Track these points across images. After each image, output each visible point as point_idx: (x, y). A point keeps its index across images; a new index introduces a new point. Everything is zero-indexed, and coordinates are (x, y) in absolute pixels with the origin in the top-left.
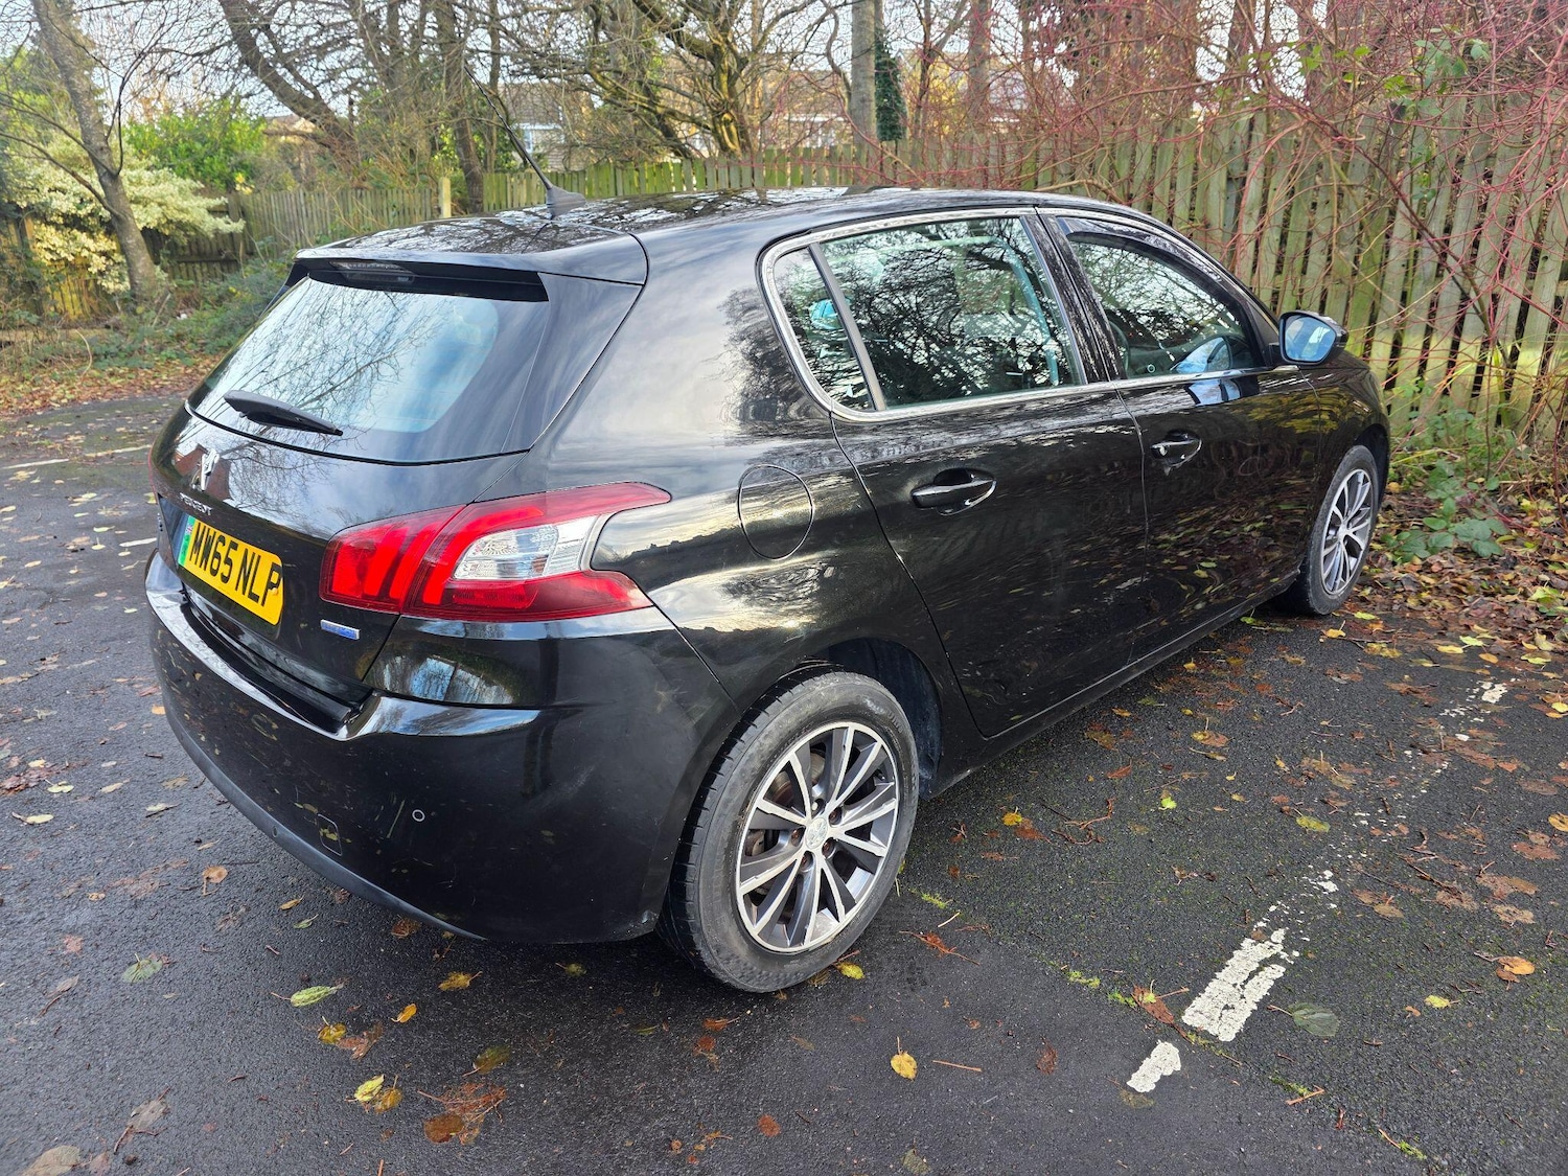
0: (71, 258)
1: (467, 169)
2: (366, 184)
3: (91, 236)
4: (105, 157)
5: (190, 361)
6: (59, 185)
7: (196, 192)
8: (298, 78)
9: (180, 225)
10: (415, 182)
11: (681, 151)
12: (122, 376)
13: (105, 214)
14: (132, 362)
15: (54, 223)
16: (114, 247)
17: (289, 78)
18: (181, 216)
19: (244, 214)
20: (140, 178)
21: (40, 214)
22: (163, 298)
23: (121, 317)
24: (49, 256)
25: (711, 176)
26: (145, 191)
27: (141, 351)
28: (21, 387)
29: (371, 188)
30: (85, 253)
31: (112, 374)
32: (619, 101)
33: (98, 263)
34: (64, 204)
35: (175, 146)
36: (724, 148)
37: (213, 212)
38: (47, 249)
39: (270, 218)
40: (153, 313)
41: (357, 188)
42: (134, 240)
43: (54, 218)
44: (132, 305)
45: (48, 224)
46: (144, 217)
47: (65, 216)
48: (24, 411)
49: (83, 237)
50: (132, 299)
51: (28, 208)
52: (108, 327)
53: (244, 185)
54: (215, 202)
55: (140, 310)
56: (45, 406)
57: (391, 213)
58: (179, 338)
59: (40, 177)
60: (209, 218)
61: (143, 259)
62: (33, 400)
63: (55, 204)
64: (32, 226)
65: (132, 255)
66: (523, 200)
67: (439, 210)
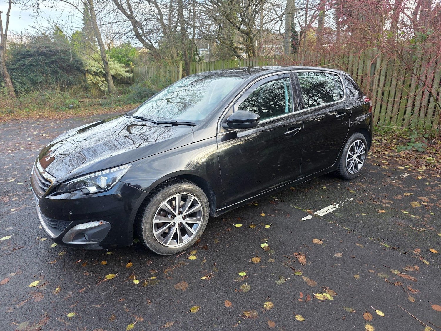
0: (95, 82)
1: (186, 61)
2: (162, 65)
3: (99, 77)
4: (105, 59)
5: (122, 106)
6: (94, 65)
7: (123, 67)
8: (147, 39)
9: (119, 74)
10: (174, 64)
11: (239, 57)
12: (107, 109)
13: (104, 72)
14: (109, 106)
15: (92, 74)
16: (104, 80)
17: (145, 39)
18: (119, 72)
19: (132, 72)
20: (111, 63)
21: (89, 72)
22: (116, 92)
23: (106, 96)
24: (90, 82)
25: (245, 63)
26: (112, 66)
27: (111, 104)
28: (87, 111)
29: (163, 66)
30: (98, 81)
31: (105, 109)
32: (224, 45)
33: (101, 83)
34: (94, 69)
35: (114, 55)
36: (249, 56)
37: (126, 72)
38: (90, 80)
39: (139, 73)
40: (113, 95)
41: (160, 66)
42: (110, 78)
43: (92, 73)
44: (109, 93)
45: (90, 74)
46: (112, 72)
47: (94, 72)
48: (88, 116)
49: (98, 78)
50: (109, 91)
51: (87, 70)
52: (103, 98)
53: (132, 65)
54: (127, 69)
55: (110, 94)
56: (93, 115)
57: (168, 72)
58: (119, 101)
59: (90, 63)
60: (125, 73)
61: (112, 83)
62: (90, 113)
63: (93, 69)
64: (87, 75)
65: (109, 82)
66: (199, 69)
67: (179, 71)
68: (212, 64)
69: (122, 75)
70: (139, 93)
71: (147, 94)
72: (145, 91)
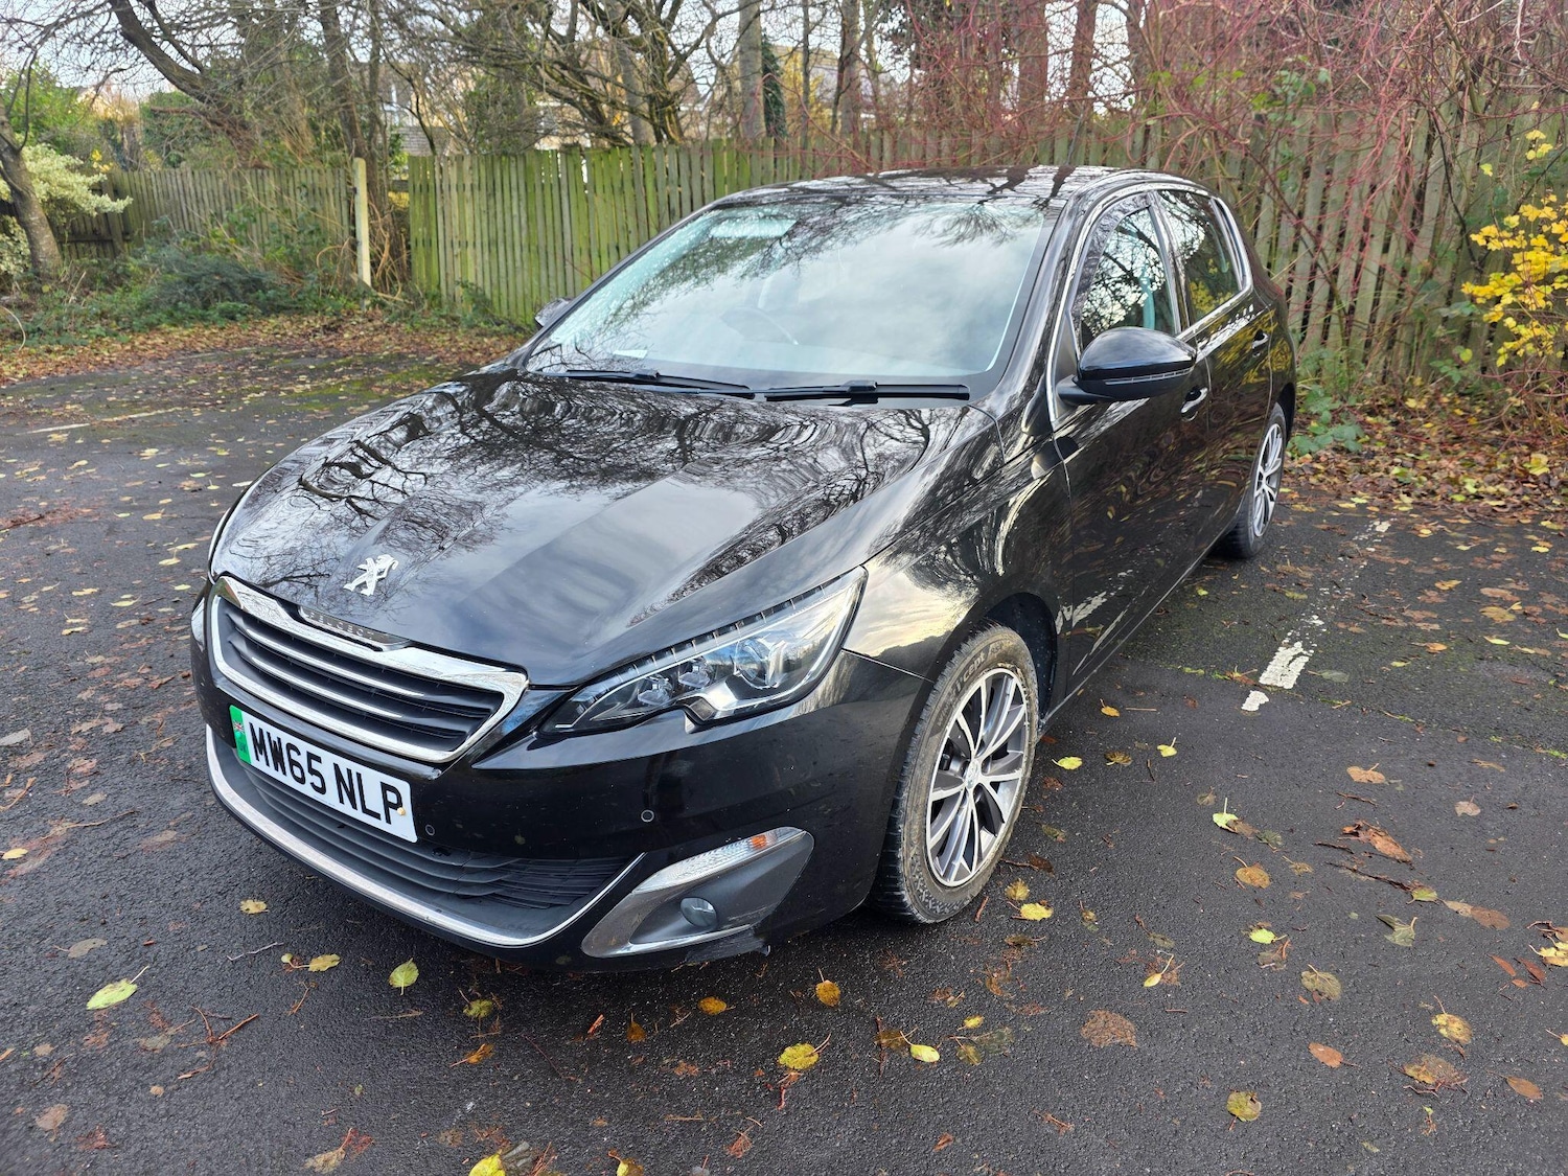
7: (74, 169)
9: (63, 202)
12: (60, 353)
14: (64, 339)
18: (64, 192)
19: (120, 192)
26: (36, 167)
29: (273, 167)
31: (50, 351)
37: (91, 190)
39: (151, 196)
42: (37, 215)
44: (35, 284)
46: (41, 191)
50: (37, 274)
53: (100, 162)
54: (93, 179)
55: (46, 289)
57: (300, 193)
60: (90, 196)
61: (45, 239)
65: (36, 232)
66: (454, 182)
67: (355, 190)
68: (513, 165)
69: (75, 206)
70: (190, 281)
71: (224, 285)
72: (217, 274)
